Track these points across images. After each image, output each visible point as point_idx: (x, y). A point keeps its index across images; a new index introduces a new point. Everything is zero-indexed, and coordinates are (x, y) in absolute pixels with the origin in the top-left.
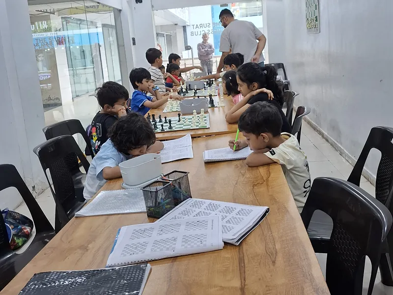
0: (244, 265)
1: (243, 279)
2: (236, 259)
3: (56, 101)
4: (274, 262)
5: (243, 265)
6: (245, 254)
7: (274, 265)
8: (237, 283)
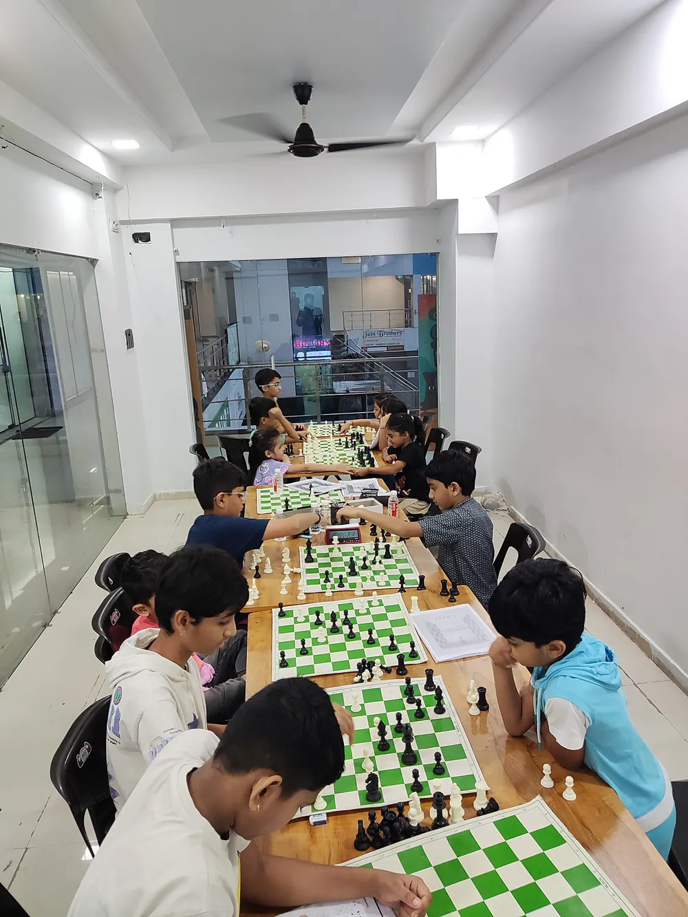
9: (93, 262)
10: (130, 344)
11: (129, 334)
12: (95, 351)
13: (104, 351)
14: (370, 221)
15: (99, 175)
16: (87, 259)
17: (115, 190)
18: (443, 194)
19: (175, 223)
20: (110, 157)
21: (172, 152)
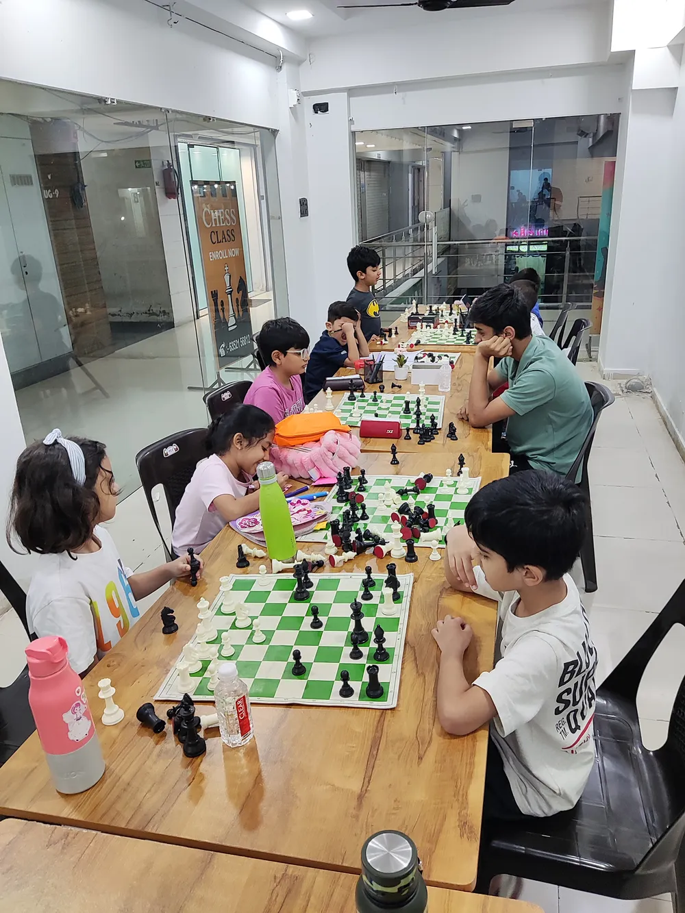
0: (377, 755)
1: (368, 779)
2: (368, 740)
3: (161, 318)
4: (420, 758)
5: (375, 753)
6: (384, 734)
7: (419, 764)
8: (355, 786)
9: (274, 132)
10: (304, 212)
11: (303, 203)
12: (273, 217)
13: (280, 218)
14: (546, 80)
15: (279, 48)
16: (269, 129)
17: (298, 62)
18: (618, 44)
19: (352, 92)
20: (289, 29)
21: (345, 19)
